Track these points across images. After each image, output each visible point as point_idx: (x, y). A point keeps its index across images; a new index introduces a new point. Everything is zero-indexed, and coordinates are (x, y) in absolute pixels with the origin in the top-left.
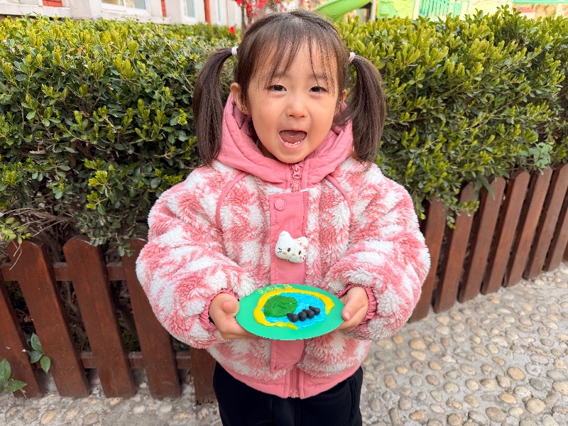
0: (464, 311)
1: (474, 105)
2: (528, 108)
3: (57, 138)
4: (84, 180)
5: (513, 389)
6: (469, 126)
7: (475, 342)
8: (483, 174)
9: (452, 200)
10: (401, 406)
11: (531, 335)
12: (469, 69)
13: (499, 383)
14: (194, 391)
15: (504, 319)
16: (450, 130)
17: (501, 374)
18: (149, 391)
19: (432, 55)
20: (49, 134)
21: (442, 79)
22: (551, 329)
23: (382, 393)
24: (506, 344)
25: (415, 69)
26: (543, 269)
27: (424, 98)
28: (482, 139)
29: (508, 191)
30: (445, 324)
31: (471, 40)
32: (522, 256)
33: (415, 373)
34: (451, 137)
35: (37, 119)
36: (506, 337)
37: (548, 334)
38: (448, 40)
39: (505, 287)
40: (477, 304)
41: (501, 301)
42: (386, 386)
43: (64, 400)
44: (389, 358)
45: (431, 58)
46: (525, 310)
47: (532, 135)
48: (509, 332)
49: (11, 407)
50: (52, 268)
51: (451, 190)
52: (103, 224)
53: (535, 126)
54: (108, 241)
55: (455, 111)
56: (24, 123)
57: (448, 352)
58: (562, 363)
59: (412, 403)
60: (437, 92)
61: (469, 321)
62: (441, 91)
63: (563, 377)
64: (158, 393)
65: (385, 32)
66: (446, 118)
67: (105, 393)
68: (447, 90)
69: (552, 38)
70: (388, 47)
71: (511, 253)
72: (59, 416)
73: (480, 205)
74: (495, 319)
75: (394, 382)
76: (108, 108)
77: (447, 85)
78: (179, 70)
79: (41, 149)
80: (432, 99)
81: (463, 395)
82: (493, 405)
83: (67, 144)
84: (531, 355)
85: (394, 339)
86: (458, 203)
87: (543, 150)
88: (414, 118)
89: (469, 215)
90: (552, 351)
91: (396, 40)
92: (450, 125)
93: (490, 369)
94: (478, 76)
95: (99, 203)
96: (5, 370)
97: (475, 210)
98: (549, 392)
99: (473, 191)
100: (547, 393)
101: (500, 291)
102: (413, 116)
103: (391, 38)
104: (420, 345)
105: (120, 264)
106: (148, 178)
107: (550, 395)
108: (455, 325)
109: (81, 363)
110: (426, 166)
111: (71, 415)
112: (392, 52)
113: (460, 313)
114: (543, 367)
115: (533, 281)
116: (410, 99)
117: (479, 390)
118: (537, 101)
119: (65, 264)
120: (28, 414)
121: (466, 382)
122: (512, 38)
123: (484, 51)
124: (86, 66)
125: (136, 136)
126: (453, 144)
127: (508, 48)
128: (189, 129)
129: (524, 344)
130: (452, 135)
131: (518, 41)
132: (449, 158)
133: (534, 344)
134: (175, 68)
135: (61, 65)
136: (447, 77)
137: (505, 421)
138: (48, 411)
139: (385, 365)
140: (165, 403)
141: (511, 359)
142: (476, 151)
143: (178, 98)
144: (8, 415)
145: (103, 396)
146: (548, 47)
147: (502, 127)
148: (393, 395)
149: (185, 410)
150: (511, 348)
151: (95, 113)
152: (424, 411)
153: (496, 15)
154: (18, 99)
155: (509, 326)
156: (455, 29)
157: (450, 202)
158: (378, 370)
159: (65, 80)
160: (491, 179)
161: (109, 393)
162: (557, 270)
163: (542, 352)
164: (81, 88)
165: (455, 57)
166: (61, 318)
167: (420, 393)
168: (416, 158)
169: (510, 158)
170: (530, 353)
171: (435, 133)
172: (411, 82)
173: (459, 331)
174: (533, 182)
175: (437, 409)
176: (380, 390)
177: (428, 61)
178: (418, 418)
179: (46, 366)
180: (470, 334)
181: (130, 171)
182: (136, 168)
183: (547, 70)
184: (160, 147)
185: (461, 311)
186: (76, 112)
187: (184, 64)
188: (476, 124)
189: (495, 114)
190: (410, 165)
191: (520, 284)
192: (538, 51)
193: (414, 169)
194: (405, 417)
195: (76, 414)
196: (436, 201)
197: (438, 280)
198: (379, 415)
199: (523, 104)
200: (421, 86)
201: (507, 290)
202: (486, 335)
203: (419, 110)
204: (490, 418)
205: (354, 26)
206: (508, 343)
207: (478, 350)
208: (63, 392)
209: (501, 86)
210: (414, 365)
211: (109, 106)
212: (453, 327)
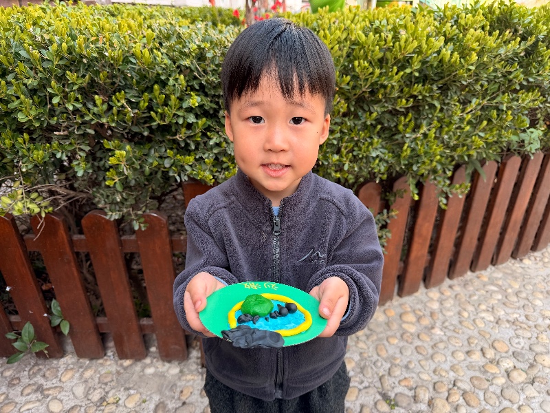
0: (454, 288)
1: (468, 92)
2: (520, 95)
3: (80, 121)
4: (101, 159)
5: (497, 360)
6: (463, 111)
7: (463, 317)
8: (475, 158)
9: (445, 182)
10: (391, 373)
11: (517, 311)
12: (464, 58)
13: (484, 354)
14: (199, 355)
15: (491, 295)
16: (444, 116)
17: (486, 346)
18: (158, 355)
19: (428, 45)
20: (72, 117)
21: (438, 66)
22: (536, 306)
23: (374, 361)
24: (492, 319)
25: (411, 58)
26: (531, 249)
27: (420, 85)
28: (474, 125)
29: (499, 174)
30: (435, 299)
31: (467, 29)
32: (511, 236)
33: (405, 344)
34: (444, 122)
35: (61, 103)
36: (493, 312)
37: (533, 310)
38: (444, 29)
39: (494, 265)
40: (466, 281)
41: (489, 279)
42: (378, 355)
43: (81, 360)
44: (381, 329)
45: (427, 48)
46: (512, 287)
47: (523, 121)
48: (495, 308)
49: (33, 366)
50: (72, 240)
51: (445, 172)
52: (119, 200)
53: (527, 112)
54: (123, 216)
55: (449, 98)
56: (49, 106)
57: (437, 325)
58: (544, 337)
59: (402, 371)
60: (433, 80)
61: (458, 296)
62: (436, 78)
63: (545, 350)
64: (167, 356)
65: (384, 22)
66: (441, 104)
67: (119, 356)
68: (442, 78)
69: (545, 27)
70: (387, 36)
71: (501, 234)
72: (77, 375)
73: (471, 187)
74: (483, 295)
75: (385, 352)
76: (125, 92)
77: (442, 73)
78: (191, 57)
79: (64, 131)
80: (427, 86)
81: (449, 364)
82: (478, 374)
83: (87, 125)
84: (516, 330)
85: (386, 312)
86: (450, 185)
87: (533, 136)
88: (410, 104)
89: (460, 197)
90: (535, 326)
91: (395, 30)
92: (445, 111)
93: (476, 341)
94: (472, 65)
95: (117, 180)
96: (29, 333)
97: (466, 192)
98: (530, 364)
99: (465, 174)
100: (529, 365)
101: (489, 270)
102: (409, 102)
103: (390, 27)
104: (411, 318)
105: (133, 237)
106: (161, 157)
107: (532, 366)
108: (445, 300)
109: (97, 327)
110: (421, 149)
111: (88, 374)
112: (390, 42)
113: (449, 289)
114: (526, 341)
115: (521, 260)
116: (407, 86)
117: (465, 360)
118: (529, 88)
119: (83, 237)
120: (48, 372)
121: (453, 353)
122: (506, 28)
123: (478, 41)
124: (106, 54)
125: (151, 119)
126: (446, 129)
127: (502, 38)
128: (199, 113)
129: (510, 319)
130: (446, 120)
131: (513, 30)
132: (443, 142)
133: (520, 319)
134: (187, 55)
135: (84, 53)
136: (442, 65)
137: (488, 389)
138: (66, 370)
139: (377, 334)
140: (173, 365)
141: (495, 333)
142: (468, 135)
143: (190, 84)
144: (31, 372)
145: (117, 358)
146: (541, 37)
147: (495, 113)
148: (384, 363)
149: (191, 372)
150: (497, 323)
151: (114, 97)
152: (413, 378)
153: (492, 5)
154: (44, 85)
155: (496, 302)
156: (452, 18)
157: (443, 184)
158: (370, 340)
159: (87, 67)
160: (483, 162)
161: (122, 355)
162: (544, 250)
163: (526, 326)
164: (101, 75)
165: (450, 46)
166: (79, 286)
167: (410, 362)
168: (412, 142)
169: (501, 142)
170: (515, 327)
171: (430, 118)
172: (408, 71)
173: (448, 305)
174: (524, 166)
175: (425, 377)
176: (372, 358)
177: (424, 51)
178: (407, 384)
179: (66, 329)
180: (458, 309)
181: (145, 151)
182: (150, 149)
183: (540, 59)
184: (173, 130)
185: (451, 287)
186: (96, 97)
187: (196, 52)
188: (469, 110)
189: (489, 100)
190: (405, 148)
191: (508, 263)
192: (531, 40)
193: (409, 152)
194: (394, 383)
195: (92, 373)
196: (430, 183)
197: (429, 258)
198: (370, 381)
199: (516, 91)
200: (417, 74)
201: (497, 268)
202: (474, 310)
203: (415, 97)
204: (474, 386)
205: (355, 15)
206: (494, 318)
207: (465, 324)
208: (80, 354)
209: (494, 74)
210: (405, 336)
211: (127, 91)
212: (443, 302)
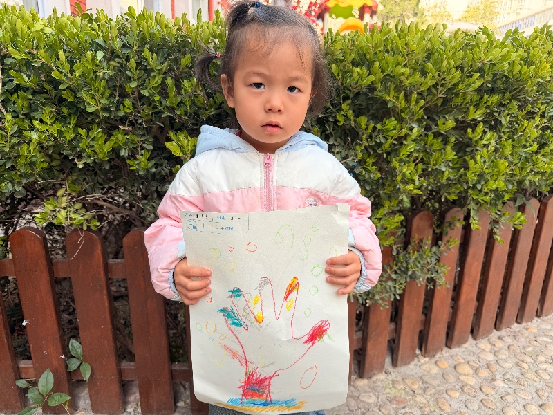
0: (504, 339)
7: (523, 368)
15: (546, 346)
29: (540, 214)
30: (487, 350)
33: (468, 397)
39: (539, 317)
40: (515, 332)
41: (538, 330)
42: (440, 408)
44: (438, 382)
50: (107, 264)
57: (498, 377)
61: (512, 348)
67: (142, 411)
71: (544, 282)
75: (448, 406)
85: (438, 363)
96: (48, 381)
101: (535, 321)
104: (466, 369)
108: (498, 351)
109: (120, 373)
113: (499, 341)
121: (525, 406)
139: (435, 388)
158: (429, 393)
173: (504, 357)
179: (86, 374)
180: (515, 361)
185: (500, 338)
197: (477, 304)
201: (542, 320)
202: (532, 361)
207: (529, 375)
208: (96, 408)
210: (465, 390)
212: (496, 354)
